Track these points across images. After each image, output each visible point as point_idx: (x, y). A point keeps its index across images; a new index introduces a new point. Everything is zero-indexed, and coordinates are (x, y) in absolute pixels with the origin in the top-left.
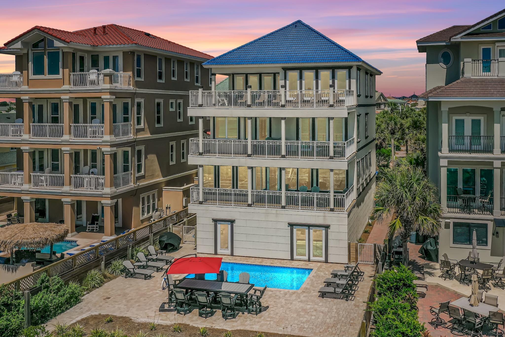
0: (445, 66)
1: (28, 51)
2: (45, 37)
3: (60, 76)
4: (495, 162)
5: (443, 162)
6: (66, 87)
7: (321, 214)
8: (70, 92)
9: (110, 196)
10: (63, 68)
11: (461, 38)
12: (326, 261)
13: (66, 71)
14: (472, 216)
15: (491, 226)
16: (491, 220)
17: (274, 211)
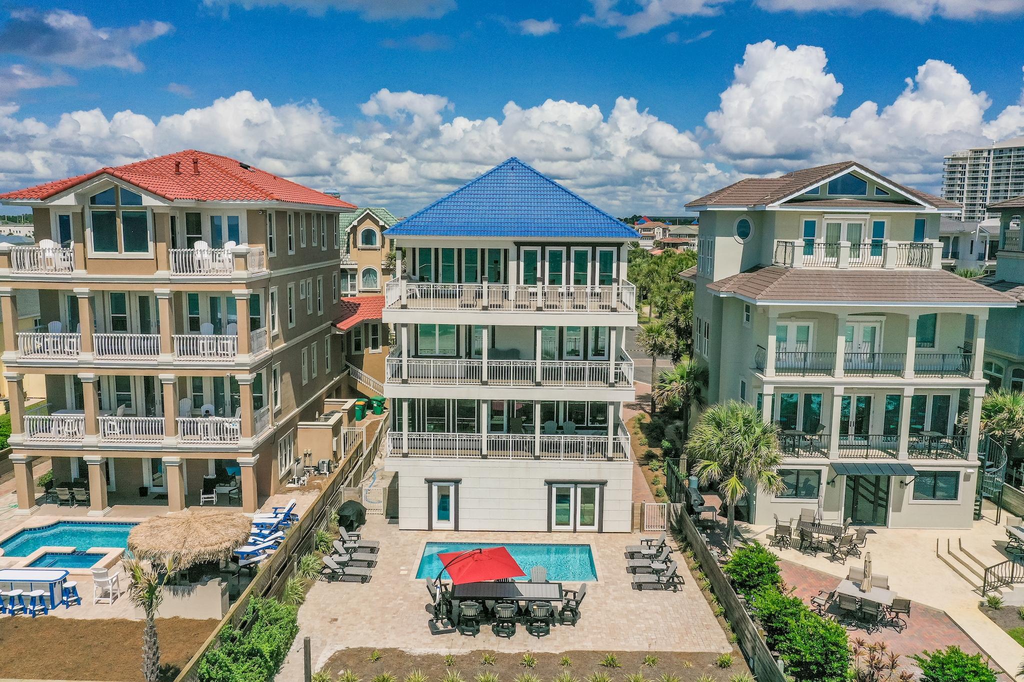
0: (741, 241)
1: (83, 209)
2: (117, 186)
3: (150, 254)
4: (836, 387)
5: (768, 390)
6: (162, 273)
7: (594, 465)
8: (171, 282)
9: (251, 451)
10: (155, 242)
11: (781, 205)
12: (600, 531)
13: (162, 246)
14: (801, 460)
15: (825, 472)
16: (827, 465)
17: (522, 463)
